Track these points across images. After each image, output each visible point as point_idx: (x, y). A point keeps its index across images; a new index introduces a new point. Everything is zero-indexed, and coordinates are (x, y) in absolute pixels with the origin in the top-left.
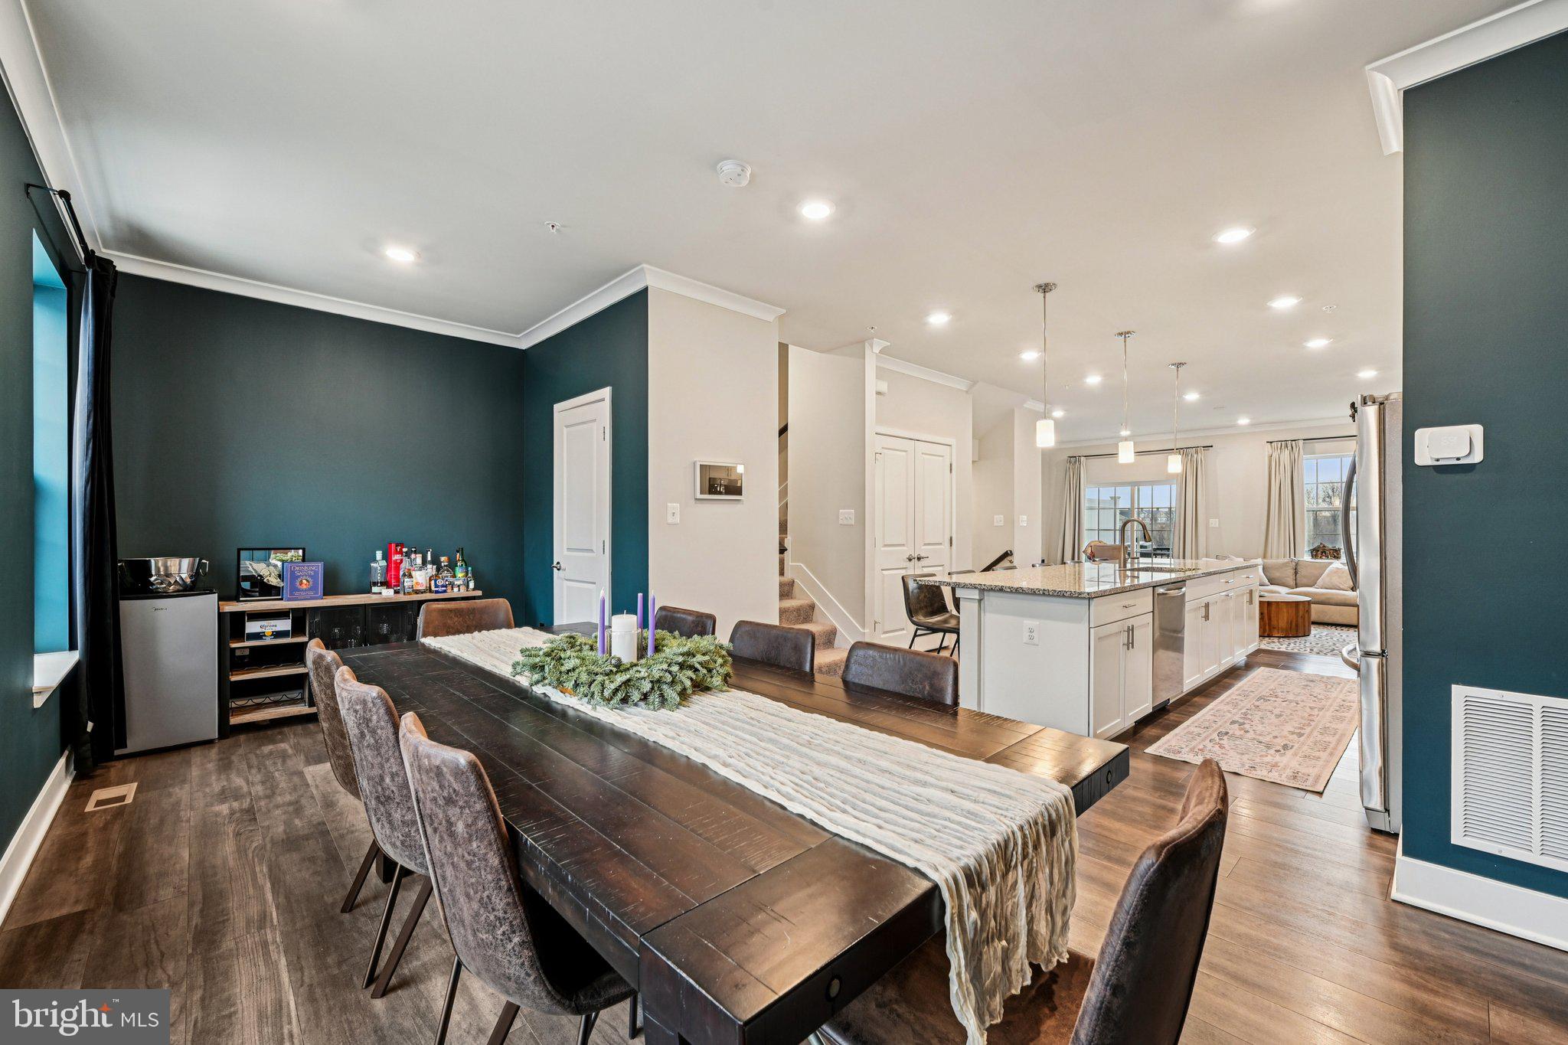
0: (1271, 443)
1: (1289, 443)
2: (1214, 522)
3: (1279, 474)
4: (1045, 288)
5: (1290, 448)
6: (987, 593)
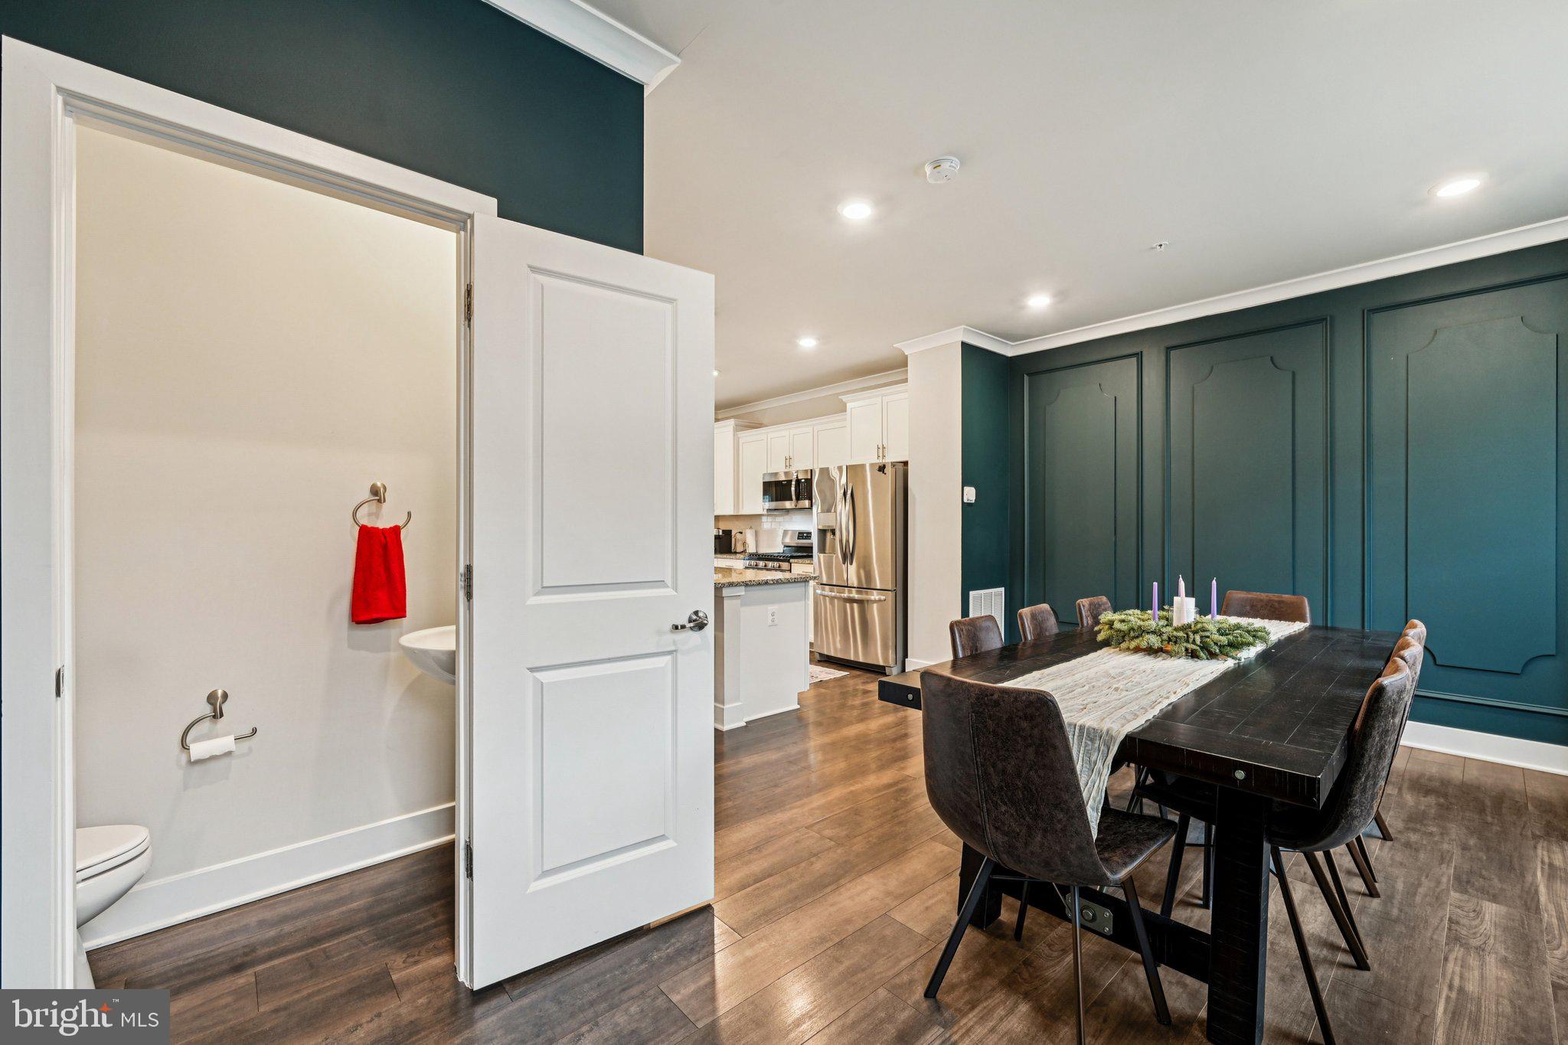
6: (749, 588)
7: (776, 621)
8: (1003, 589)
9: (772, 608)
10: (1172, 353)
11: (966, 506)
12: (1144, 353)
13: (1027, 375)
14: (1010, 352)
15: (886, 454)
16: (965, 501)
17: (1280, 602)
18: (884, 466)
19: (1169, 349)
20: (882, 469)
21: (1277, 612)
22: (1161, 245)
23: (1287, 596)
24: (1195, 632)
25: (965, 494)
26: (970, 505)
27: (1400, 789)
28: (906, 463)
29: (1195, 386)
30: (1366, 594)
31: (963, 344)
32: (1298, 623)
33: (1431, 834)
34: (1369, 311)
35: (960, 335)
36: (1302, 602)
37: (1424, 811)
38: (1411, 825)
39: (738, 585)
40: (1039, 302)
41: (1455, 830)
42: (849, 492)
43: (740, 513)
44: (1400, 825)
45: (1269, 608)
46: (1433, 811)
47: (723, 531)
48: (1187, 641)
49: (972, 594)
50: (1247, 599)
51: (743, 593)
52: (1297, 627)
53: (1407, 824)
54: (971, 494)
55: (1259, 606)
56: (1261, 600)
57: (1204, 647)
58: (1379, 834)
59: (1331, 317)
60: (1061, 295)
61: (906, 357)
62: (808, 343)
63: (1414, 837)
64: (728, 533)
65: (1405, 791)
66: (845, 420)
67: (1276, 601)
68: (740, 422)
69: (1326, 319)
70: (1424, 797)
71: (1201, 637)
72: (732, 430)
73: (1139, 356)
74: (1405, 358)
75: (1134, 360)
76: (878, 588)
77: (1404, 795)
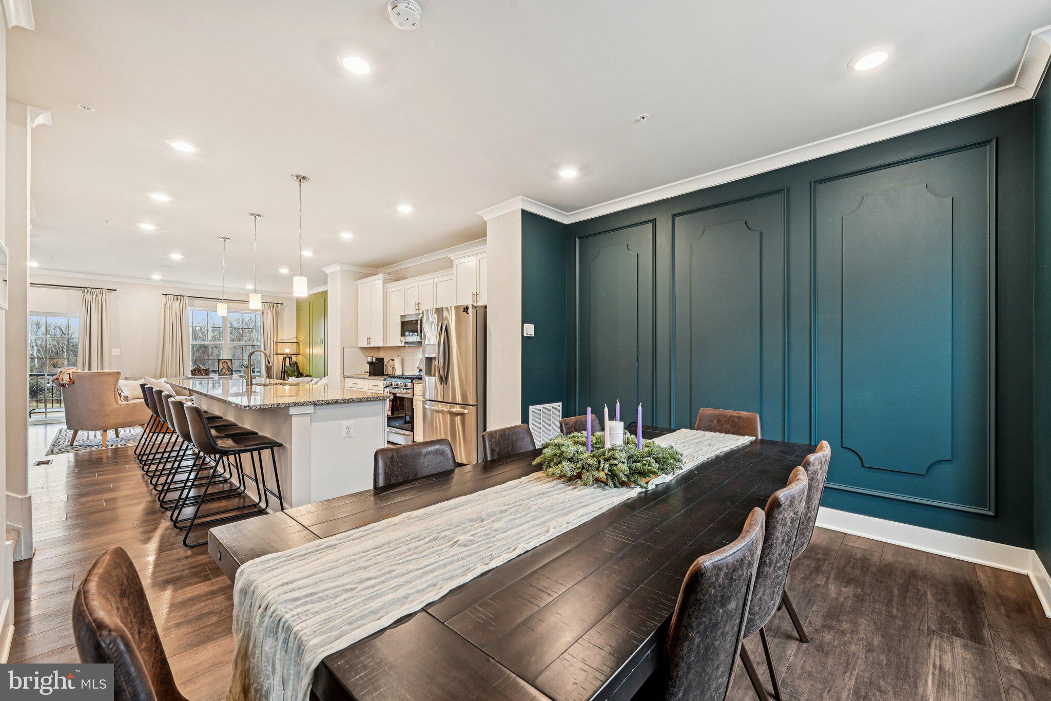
0: (166, 295)
1: (179, 297)
2: (116, 351)
3: (172, 318)
4: (302, 179)
5: (179, 301)
6: (317, 407)
7: (352, 434)
8: (560, 404)
9: (346, 423)
10: (677, 219)
11: (525, 340)
12: (657, 220)
13: (579, 238)
14: (566, 221)
15: (478, 299)
16: (525, 335)
17: (739, 418)
18: (467, 308)
19: (674, 216)
20: (466, 309)
21: (736, 426)
22: (643, 118)
23: (744, 413)
24: (606, 460)
25: (524, 330)
26: (529, 338)
27: (828, 578)
28: (486, 307)
29: (693, 244)
30: (812, 409)
31: (524, 212)
32: (747, 437)
33: (843, 633)
34: (815, 182)
35: (520, 204)
36: (756, 418)
37: (842, 604)
38: (829, 622)
39: (304, 404)
40: (568, 174)
41: (865, 626)
42: (444, 328)
43: (388, 345)
44: (818, 621)
45: (730, 423)
46: (849, 603)
47: (376, 358)
48: (598, 469)
49: (531, 408)
50: (714, 416)
51: (312, 411)
52: (745, 440)
53: (825, 621)
54: (530, 329)
55: (723, 421)
56: (725, 416)
57: (613, 475)
58: (797, 635)
59: (788, 188)
60: (585, 169)
61: (486, 223)
62: (405, 209)
63: (828, 637)
64: (381, 361)
65: (831, 580)
66: (452, 274)
67: (736, 417)
68: (388, 276)
69: (784, 189)
70: (846, 587)
71: (610, 465)
72: (381, 283)
73: (654, 221)
74: (841, 219)
75: (650, 225)
76: (460, 403)
77: (829, 585)
